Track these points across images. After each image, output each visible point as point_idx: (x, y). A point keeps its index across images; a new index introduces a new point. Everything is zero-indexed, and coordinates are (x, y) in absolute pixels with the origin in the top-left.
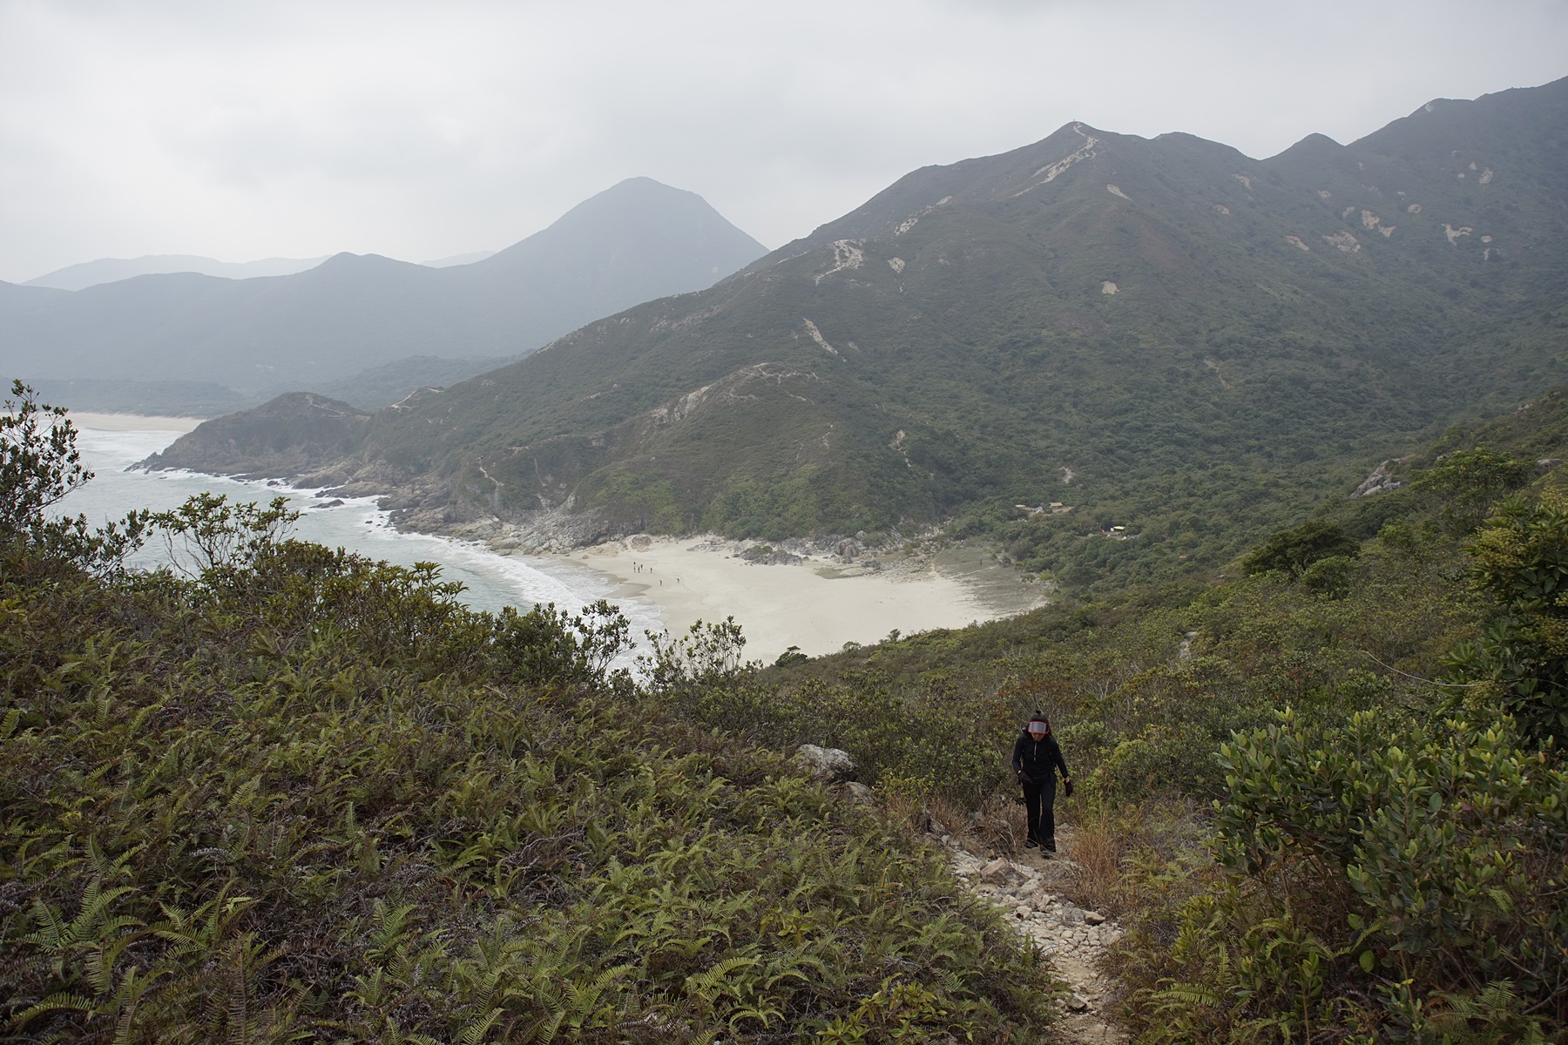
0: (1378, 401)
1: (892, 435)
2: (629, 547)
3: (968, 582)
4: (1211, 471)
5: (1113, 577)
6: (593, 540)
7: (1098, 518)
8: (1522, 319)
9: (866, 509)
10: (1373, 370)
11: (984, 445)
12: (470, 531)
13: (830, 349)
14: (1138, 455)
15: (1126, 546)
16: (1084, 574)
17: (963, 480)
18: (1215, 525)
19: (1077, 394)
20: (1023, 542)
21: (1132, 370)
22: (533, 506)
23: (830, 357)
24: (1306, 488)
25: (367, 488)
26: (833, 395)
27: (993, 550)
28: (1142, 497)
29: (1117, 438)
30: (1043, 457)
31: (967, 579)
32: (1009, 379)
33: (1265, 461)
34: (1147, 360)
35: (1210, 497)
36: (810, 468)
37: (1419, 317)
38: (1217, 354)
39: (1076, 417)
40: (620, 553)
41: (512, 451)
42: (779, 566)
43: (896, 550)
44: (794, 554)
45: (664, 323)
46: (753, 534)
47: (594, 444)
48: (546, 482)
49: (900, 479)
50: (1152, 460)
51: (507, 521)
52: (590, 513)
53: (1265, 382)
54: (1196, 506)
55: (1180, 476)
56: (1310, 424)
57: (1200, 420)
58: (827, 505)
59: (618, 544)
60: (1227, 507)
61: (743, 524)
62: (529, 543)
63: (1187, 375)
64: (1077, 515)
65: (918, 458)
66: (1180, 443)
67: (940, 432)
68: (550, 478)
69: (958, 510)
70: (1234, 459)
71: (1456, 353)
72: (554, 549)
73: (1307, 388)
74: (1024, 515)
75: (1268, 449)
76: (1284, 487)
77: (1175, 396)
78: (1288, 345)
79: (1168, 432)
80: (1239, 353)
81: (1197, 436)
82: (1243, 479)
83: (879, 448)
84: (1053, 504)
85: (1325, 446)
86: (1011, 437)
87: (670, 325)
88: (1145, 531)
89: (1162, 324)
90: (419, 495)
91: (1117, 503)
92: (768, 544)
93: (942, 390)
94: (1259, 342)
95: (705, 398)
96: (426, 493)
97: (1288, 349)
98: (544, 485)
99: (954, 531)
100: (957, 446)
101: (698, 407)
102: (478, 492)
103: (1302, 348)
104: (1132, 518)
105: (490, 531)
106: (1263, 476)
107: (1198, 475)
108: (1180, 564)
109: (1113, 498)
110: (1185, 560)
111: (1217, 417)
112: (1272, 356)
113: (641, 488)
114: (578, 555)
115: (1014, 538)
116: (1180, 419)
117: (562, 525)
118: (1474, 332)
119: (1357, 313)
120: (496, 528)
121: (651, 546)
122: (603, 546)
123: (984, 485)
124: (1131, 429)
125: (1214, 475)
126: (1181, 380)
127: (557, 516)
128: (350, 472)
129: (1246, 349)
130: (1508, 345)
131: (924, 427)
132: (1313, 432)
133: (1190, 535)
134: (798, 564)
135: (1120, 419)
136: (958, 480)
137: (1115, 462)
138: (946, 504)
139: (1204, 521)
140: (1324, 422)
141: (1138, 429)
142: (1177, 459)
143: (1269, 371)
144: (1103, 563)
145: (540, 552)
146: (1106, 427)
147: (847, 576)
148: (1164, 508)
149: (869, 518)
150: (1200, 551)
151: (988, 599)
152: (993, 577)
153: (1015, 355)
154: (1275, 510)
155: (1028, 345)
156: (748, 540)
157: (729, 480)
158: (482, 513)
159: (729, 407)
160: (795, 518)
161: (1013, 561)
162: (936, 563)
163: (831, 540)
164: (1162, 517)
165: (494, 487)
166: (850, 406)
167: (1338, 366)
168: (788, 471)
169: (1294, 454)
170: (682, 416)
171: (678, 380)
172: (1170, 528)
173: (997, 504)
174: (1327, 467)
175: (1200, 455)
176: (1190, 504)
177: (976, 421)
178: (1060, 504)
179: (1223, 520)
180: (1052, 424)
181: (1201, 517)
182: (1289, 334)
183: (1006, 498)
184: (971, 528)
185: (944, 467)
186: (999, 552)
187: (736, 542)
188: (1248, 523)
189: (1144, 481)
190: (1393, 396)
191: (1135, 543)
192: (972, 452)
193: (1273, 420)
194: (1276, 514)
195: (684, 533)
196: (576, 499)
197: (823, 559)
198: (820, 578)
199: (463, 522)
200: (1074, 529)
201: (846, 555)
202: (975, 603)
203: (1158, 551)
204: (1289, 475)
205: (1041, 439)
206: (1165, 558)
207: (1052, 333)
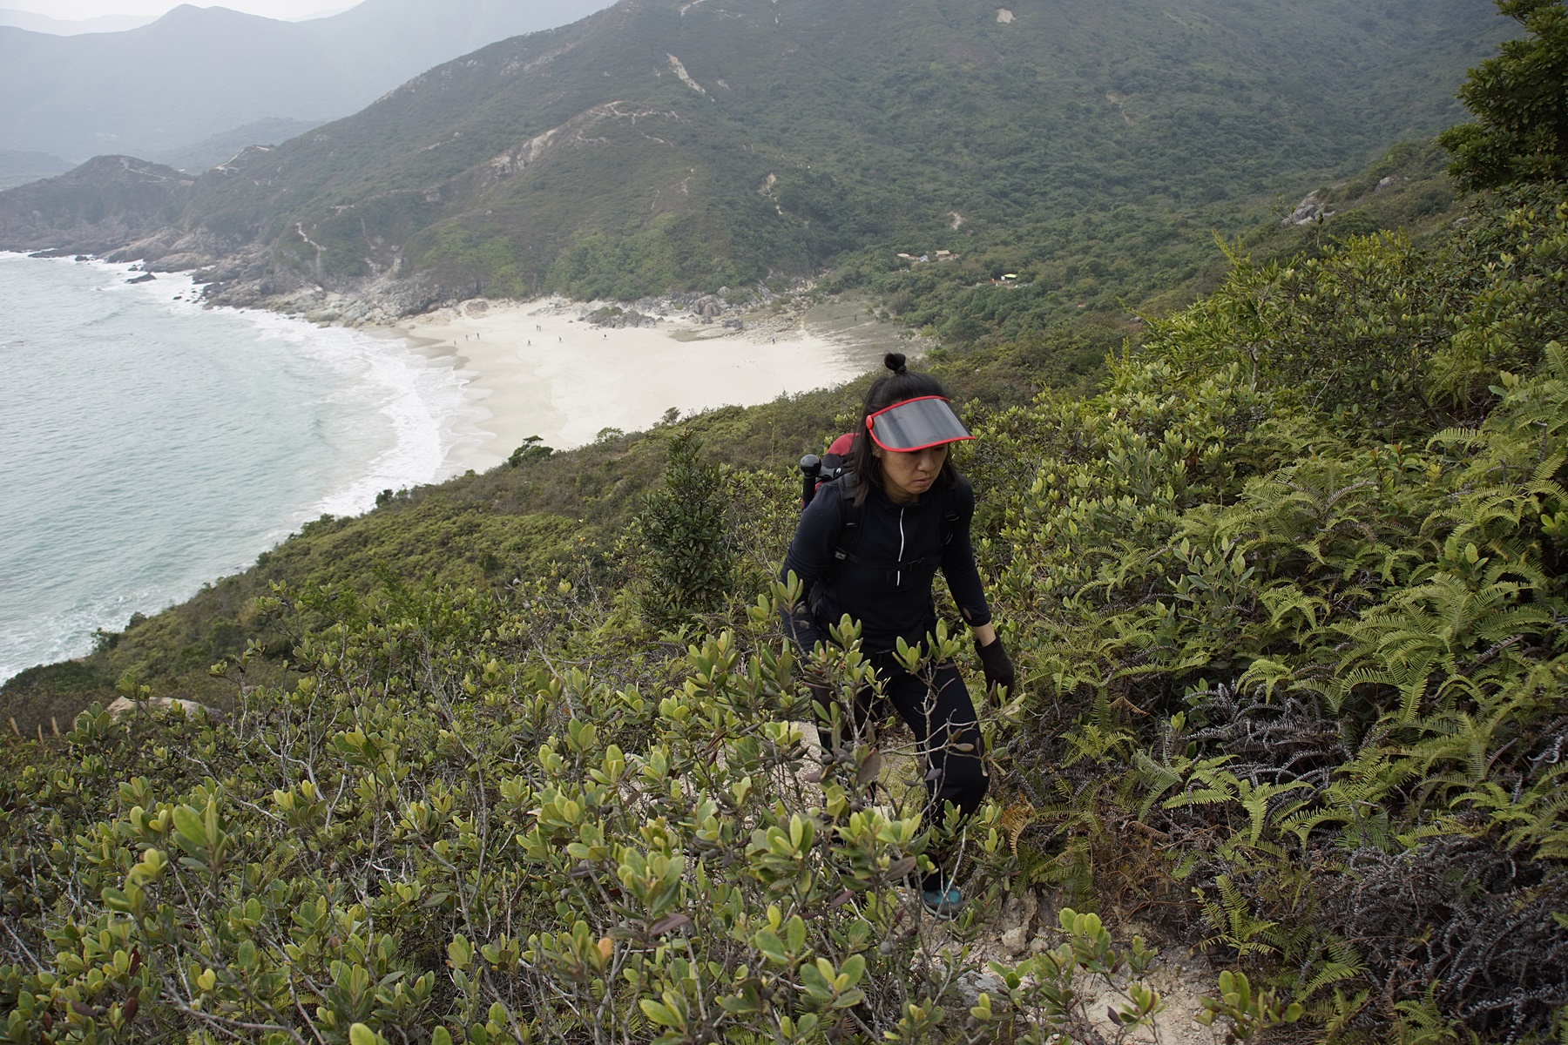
0: (1291, 137)
1: (762, 179)
2: (463, 313)
3: (840, 340)
4: (1112, 213)
5: (1002, 331)
6: (423, 307)
7: (987, 266)
8: (1441, 49)
9: (730, 262)
10: (1286, 105)
11: (864, 189)
12: (288, 303)
13: (696, 87)
14: (1035, 198)
15: (1017, 295)
16: (969, 328)
17: (841, 229)
18: (1118, 270)
19: (969, 132)
20: (903, 294)
21: (1029, 106)
22: (361, 272)
23: (697, 96)
24: (1218, 228)
25: (184, 261)
26: (694, 136)
27: (871, 304)
28: (1037, 242)
29: (1011, 180)
30: (930, 201)
31: (839, 337)
32: (895, 117)
33: (1171, 201)
34: (1045, 95)
35: (1112, 240)
36: (666, 218)
37: (1333, 50)
38: (1121, 89)
39: (967, 158)
40: (453, 321)
41: (336, 211)
42: (629, 330)
43: (763, 307)
44: (647, 314)
45: (515, 65)
46: (602, 294)
47: (429, 199)
48: (376, 244)
49: (770, 228)
50: (1049, 203)
51: (333, 290)
52: (418, 277)
53: (1171, 117)
54: (1096, 250)
55: (1079, 218)
56: (1219, 163)
57: (1101, 160)
58: (686, 259)
59: (451, 311)
60: (1131, 250)
61: (591, 283)
62: (350, 314)
63: (1088, 111)
64: (963, 263)
65: (791, 204)
66: (1079, 184)
67: (815, 175)
68: (379, 240)
69: (834, 261)
70: (1138, 201)
71: (1371, 87)
72: (378, 319)
73: (1216, 124)
74: (906, 264)
75: (1174, 189)
76: (1194, 228)
77: (1075, 134)
78: (1196, 78)
79: (1066, 173)
80: (1144, 87)
81: (1098, 177)
82: (1149, 220)
83: (746, 194)
84: (939, 253)
85: (1236, 186)
86: (894, 180)
87: (522, 67)
88: (1039, 278)
89: (1062, 55)
90: (238, 266)
91: (1009, 248)
92: (619, 305)
93: (820, 131)
94: (1165, 74)
95: (550, 143)
96: (246, 262)
97: (1196, 82)
98: (373, 248)
99: (828, 284)
100: (834, 191)
101: (542, 154)
102: (297, 258)
103: (1212, 81)
104: (1025, 265)
105: (311, 302)
106: (1171, 216)
107: (1098, 217)
108: (1079, 314)
109: (1005, 243)
110: (1084, 310)
111: (1120, 156)
112: (1179, 90)
113: (476, 246)
114: (406, 323)
115: (894, 289)
116: (1080, 158)
117: (388, 292)
118: (1391, 65)
119: (1269, 46)
120: (320, 298)
121: (487, 312)
122: (434, 314)
123: (864, 233)
124: (1027, 170)
125: (1116, 217)
126: (1082, 117)
127: (383, 282)
128: (169, 243)
129: (1152, 82)
130: (1427, 76)
131: (797, 170)
132: (1223, 172)
133: (1090, 281)
134: (651, 325)
135: (1014, 159)
136: (835, 228)
137: (1008, 206)
138: (820, 255)
139: (1105, 265)
140: (1234, 160)
141: (1035, 170)
142: (1075, 202)
143: (1176, 106)
144: (991, 315)
145: (361, 324)
146: (1000, 168)
147: (704, 338)
148: (1061, 253)
149: (732, 272)
150: (1101, 300)
151: (861, 360)
152: (868, 334)
153: (901, 92)
154: (1185, 252)
155: (916, 80)
156: (596, 301)
157: (575, 234)
158: (302, 282)
159: (576, 151)
160: (649, 275)
161: (892, 316)
162: (806, 320)
163: (690, 298)
164: (1059, 262)
165: (315, 252)
166: (714, 147)
167: (1249, 100)
168: (642, 222)
169: (1203, 194)
170: (526, 165)
171: (527, 125)
172: (1068, 274)
173: (876, 253)
174: (1240, 206)
175: (1101, 197)
176: (1090, 247)
177: (857, 164)
178: (947, 252)
179: (1128, 264)
180: (941, 166)
181: (1102, 261)
182: (1197, 66)
183: (888, 247)
184: (847, 281)
185: (820, 214)
186: (877, 306)
187: (584, 304)
188: (1155, 266)
189: (1039, 225)
190: (1306, 132)
191: (1027, 291)
192: (849, 197)
193: (1179, 158)
194: (1186, 256)
195: (526, 296)
196: (403, 261)
197: (680, 319)
198: (673, 341)
199: (282, 293)
200: (961, 278)
201: (706, 315)
202: (845, 365)
203: (1055, 300)
204: (1199, 215)
205: (928, 182)
206: (1061, 307)
207: (941, 66)
